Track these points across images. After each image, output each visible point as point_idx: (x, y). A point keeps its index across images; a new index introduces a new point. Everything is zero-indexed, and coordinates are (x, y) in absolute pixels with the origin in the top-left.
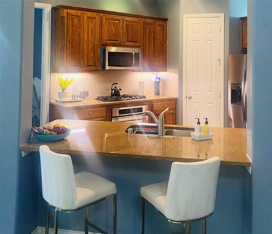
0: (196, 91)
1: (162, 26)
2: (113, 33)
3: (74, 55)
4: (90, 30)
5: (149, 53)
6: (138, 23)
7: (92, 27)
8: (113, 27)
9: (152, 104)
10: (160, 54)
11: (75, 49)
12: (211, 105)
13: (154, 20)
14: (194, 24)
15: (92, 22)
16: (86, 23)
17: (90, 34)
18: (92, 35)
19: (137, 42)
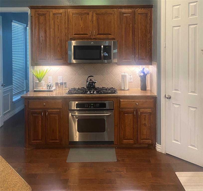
0: (176, 90)
1: (144, 14)
2: (81, 27)
3: (41, 49)
4: (56, 26)
5: (126, 45)
6: (112, 14)
7: (58, 23)
8: (80, 21)
9: (119, 100)
10: (141, 46)
11: (42, 44)
12: (194, 109)
13: (133, 8)
14: (174, 6)
15: (57, 19)
16: (52, 20)
17: (56, 29)
18: (58, 30)
19: (110, 34)
